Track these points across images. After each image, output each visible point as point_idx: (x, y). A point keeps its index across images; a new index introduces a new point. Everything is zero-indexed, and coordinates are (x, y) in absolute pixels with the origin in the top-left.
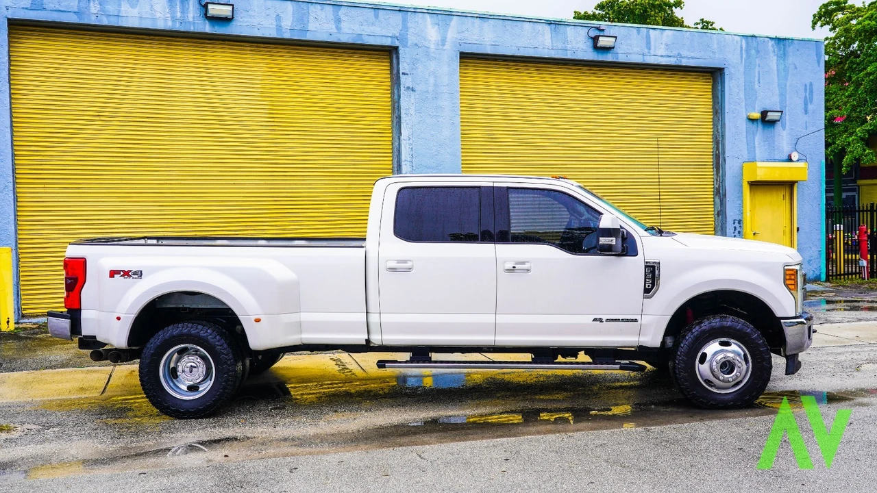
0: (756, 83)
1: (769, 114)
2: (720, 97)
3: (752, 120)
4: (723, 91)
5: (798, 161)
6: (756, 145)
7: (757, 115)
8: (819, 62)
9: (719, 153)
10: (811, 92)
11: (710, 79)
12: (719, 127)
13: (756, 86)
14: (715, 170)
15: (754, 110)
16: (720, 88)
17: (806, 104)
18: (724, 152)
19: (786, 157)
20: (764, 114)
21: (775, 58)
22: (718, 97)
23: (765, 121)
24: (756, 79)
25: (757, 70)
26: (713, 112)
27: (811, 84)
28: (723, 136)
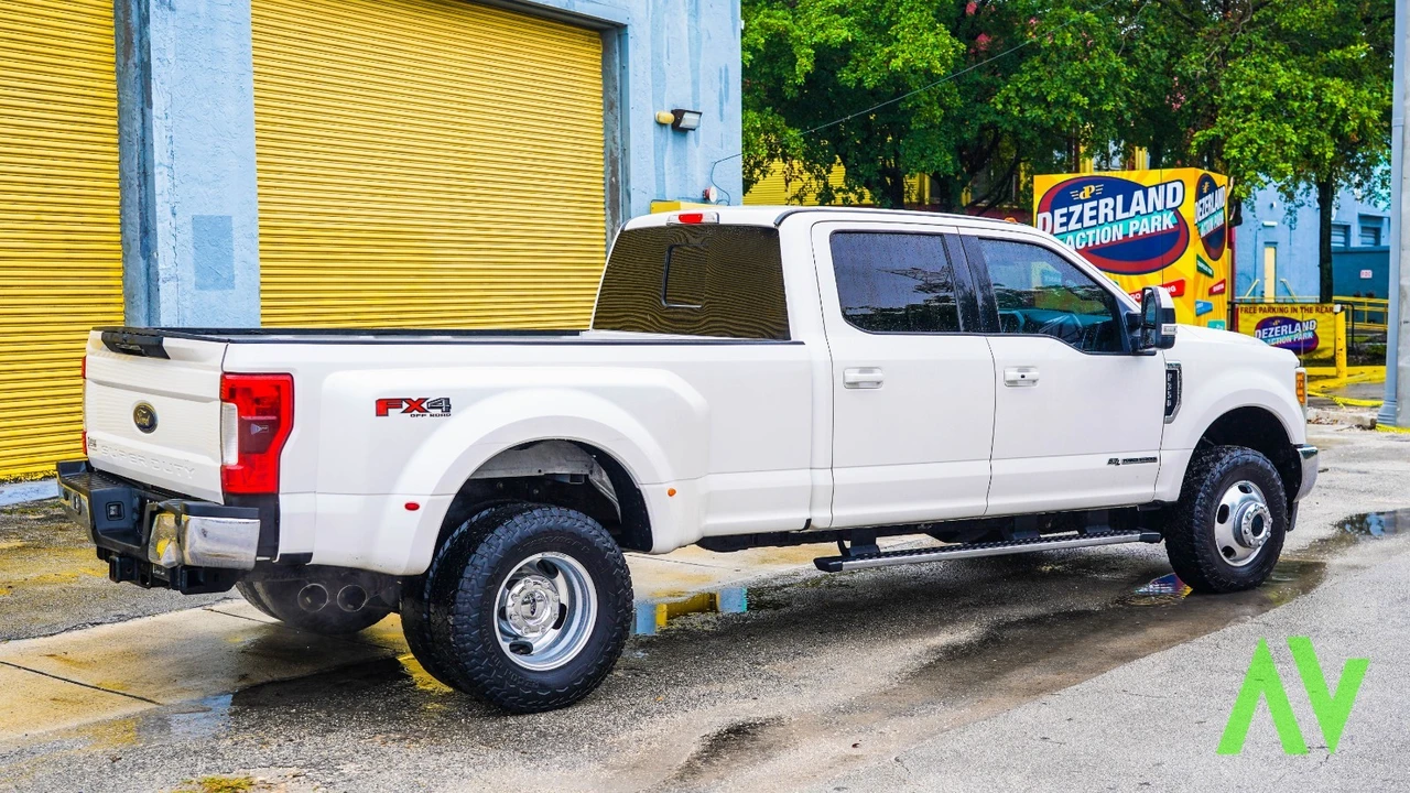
0: (666, 57)
1: (686, 116)
2: (618, 78)
3: (661, 125)
4: (624, 68)
5: (718, 202)
6: (667, 172)
7: (668, 117)
8: (734, 30)
9: (617, 181)
10: (727, 82)
11: (598, 43)
12: (618, 134)
13: (665, 64)
14: (609, 212)
15: (663, 109)
16: (617, 61)
17: (721, 103)
18: (628, 181)
19: (700, 196)
20: (678, 114)
21: (686, 16)
22: (614, 79)
23: (677, 126)
24: (665, 52)
25: (665, 36)
26: (604, 104)
27: (727, 70)
28: (625, 151)
